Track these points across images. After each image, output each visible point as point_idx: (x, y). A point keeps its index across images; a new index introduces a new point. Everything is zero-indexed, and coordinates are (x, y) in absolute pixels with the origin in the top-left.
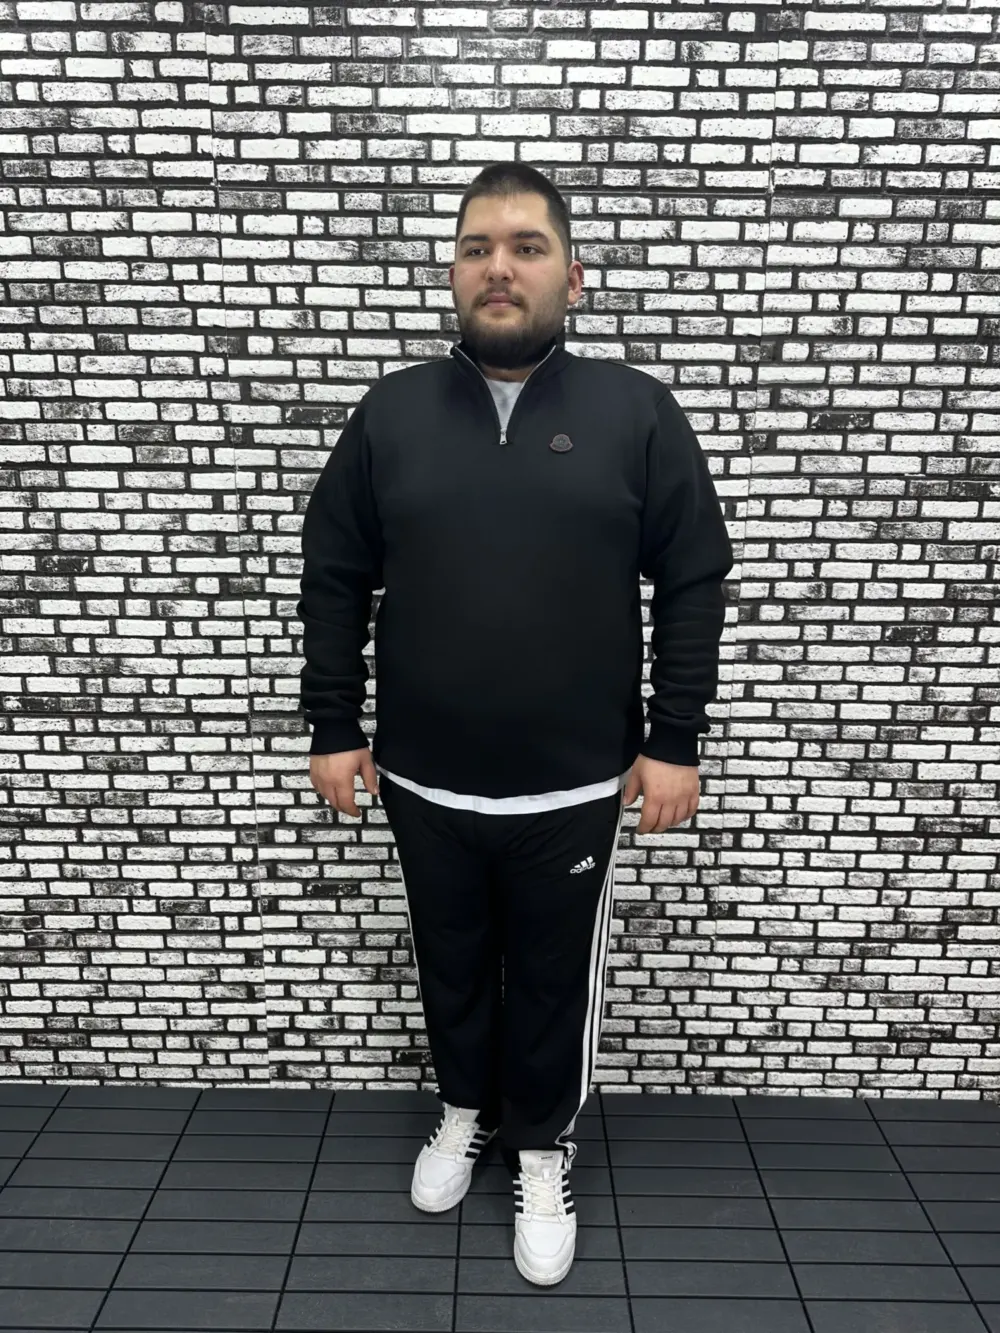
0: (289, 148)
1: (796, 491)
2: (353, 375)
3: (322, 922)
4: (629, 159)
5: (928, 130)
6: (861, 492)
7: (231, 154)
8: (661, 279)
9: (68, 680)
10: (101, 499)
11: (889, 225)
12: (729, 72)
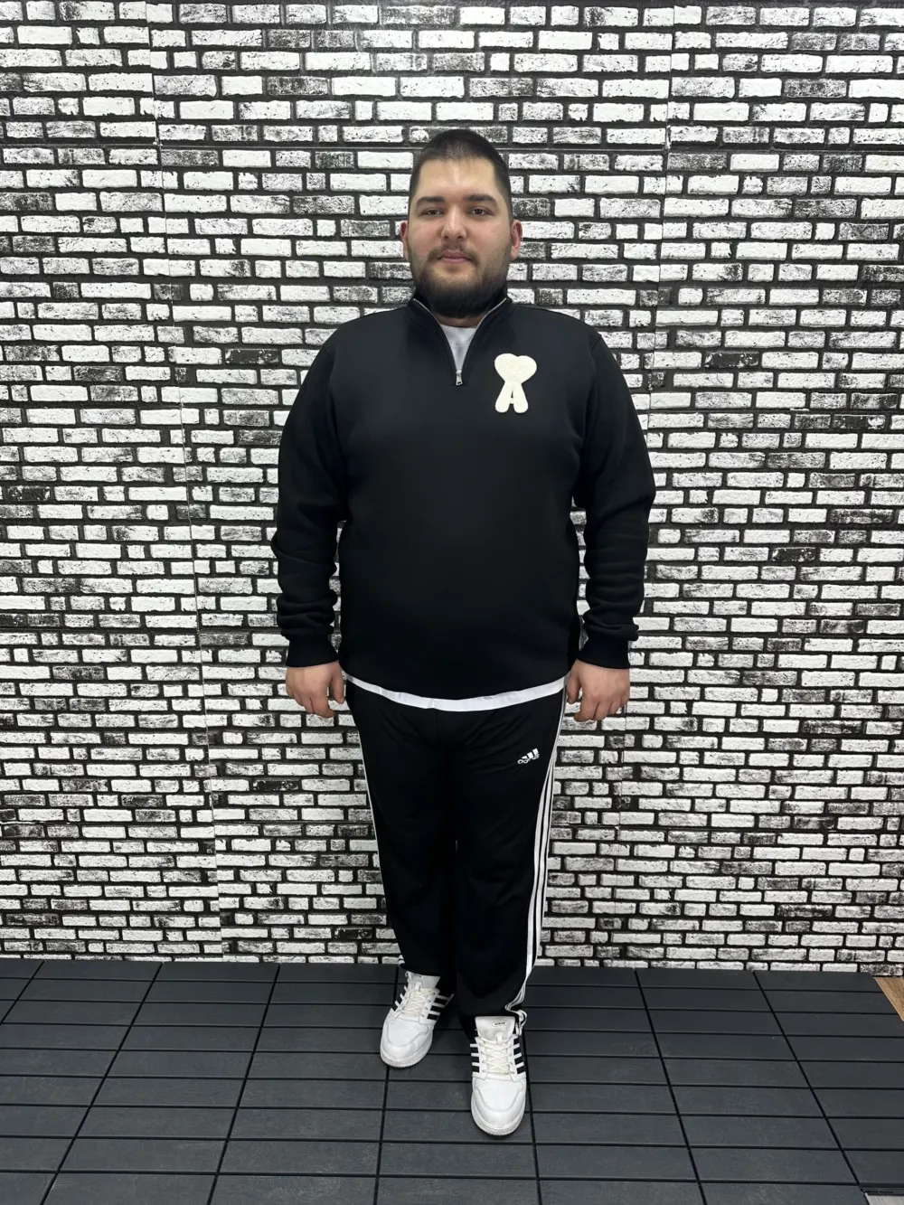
0: (225, 110)
1: (691, 425)
2: (286, 319)
3: (267, 815)
4: (537, 118)
5: (812, 89)
6: (751, 425)
7: (172, 115)
8: (567, 229)
9: (34, 598)
10: (60, 434)
11: (776, 179)
12: (629, 36)
